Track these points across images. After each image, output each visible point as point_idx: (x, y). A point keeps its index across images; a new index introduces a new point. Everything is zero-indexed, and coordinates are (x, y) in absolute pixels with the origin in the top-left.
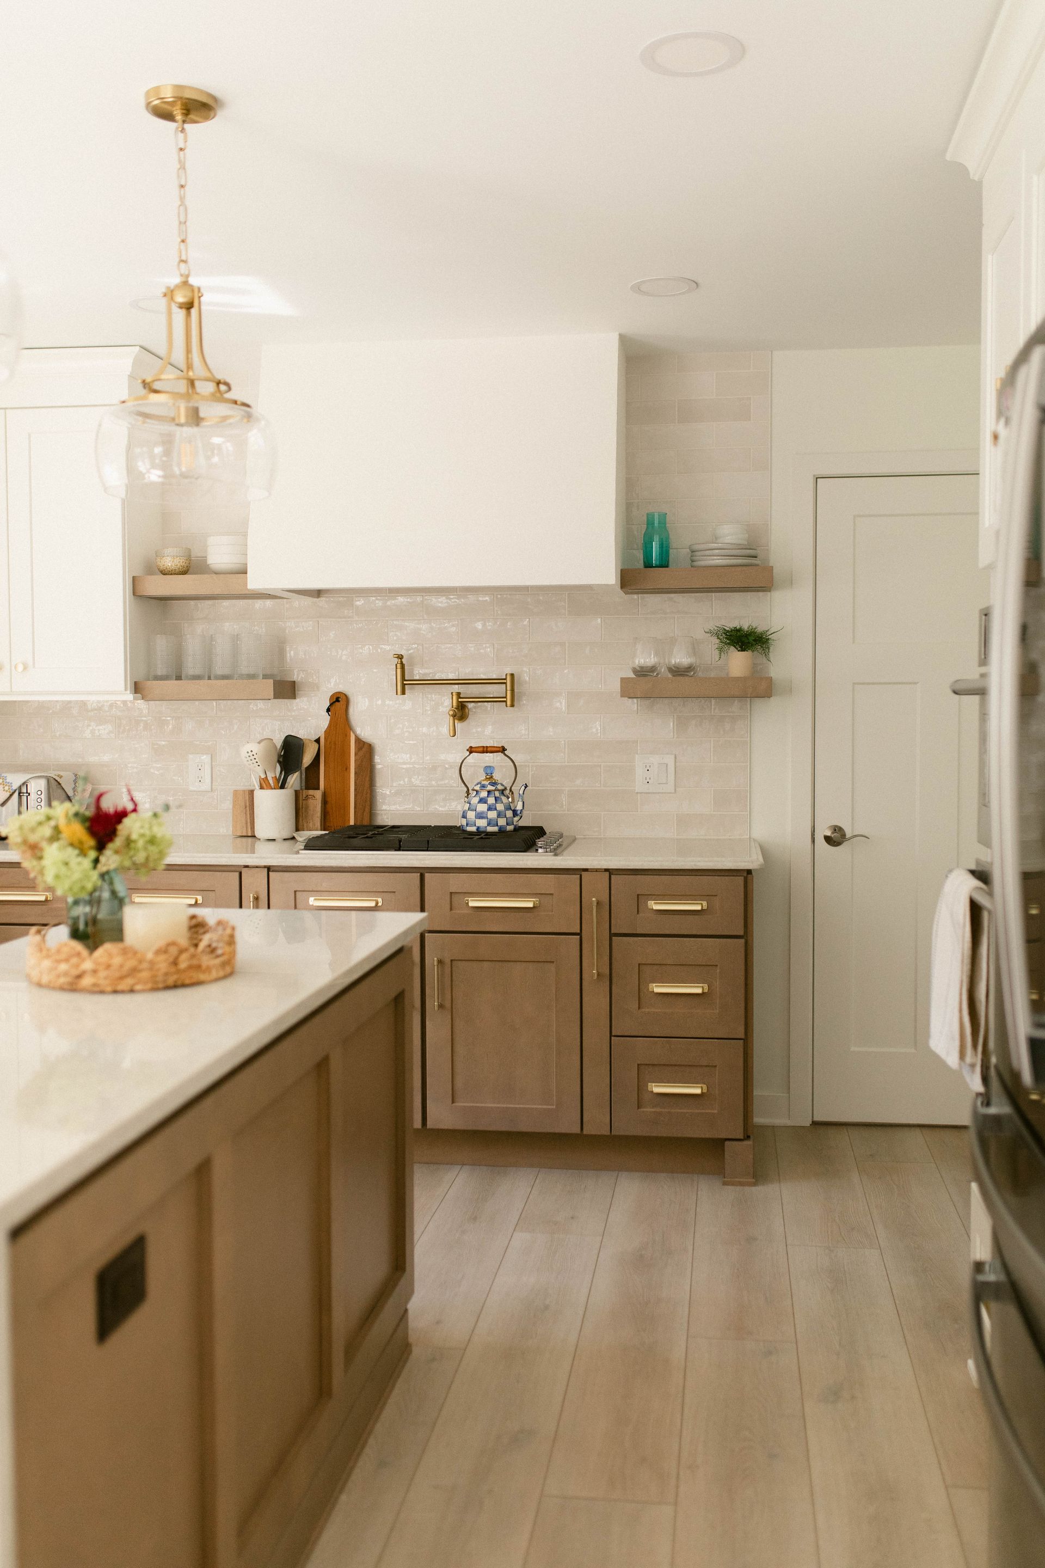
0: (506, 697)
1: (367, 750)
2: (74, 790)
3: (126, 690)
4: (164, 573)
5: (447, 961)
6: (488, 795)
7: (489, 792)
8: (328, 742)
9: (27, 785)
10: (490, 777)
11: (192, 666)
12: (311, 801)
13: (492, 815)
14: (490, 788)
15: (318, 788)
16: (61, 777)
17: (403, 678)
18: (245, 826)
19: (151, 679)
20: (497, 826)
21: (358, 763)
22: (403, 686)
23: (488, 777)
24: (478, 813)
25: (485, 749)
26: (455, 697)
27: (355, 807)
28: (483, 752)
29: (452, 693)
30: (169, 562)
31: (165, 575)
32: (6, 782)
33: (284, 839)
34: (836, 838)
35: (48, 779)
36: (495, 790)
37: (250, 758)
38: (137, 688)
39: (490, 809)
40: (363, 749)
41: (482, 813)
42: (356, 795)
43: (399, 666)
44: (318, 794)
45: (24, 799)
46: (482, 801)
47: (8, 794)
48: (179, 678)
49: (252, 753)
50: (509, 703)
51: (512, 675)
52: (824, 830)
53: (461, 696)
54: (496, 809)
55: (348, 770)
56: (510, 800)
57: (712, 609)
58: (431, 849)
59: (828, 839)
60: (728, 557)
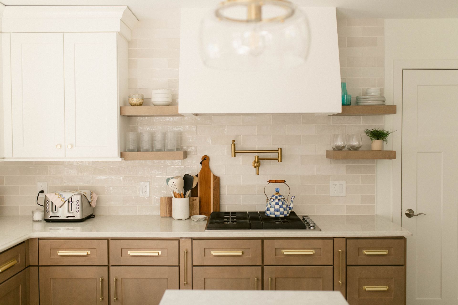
0: (278, 158)
1: (217, 179)
2: (91, 198)
3: (118, 156)
4: (132, 105)
5: (274, 278)
6: (279, 201)
7: (279, 200)
8: (201, 177)
9: (72, 198)
10: (277, 192)
11: (145, 145)
12: (195, 202)
13: (282, 210)
14: (279, 198)
15: (197, 196)
16: (86, 193)
17: (235, 150)
18: (166, 213)
19: (127, 151)
20: (284, 214)
21: (214, 185)
22: (235, 153)
23: (277, 193)
24: (276, 209)
25: (276, 181)
26: (256, 158)
27: (213, 204)
28: (275, 182)
29: (255, 156)
30: (135, 101)
31: (133, 106)
32: (62, 197)
33: (186, 219)
34: (410, 214)
35: (81, 195)
36: (282, 199)
37: (173, 185)
38: (122, 155)
39: (281, 207)
40: (216, 180)
41: (278, 209)
42: (213, 199)
43: (233, 145)
44: (198, 199)
45: (70, 204)
46: (277, 204)
47: (64, 202)
48: (139, 150)
49: (174, 183)
50: (280, 160)
51: (281, 149)
52: (405, 211)
53: (259, 157)
54: (283, 207)
55: (210, 188)
56: (287, 202)
57: (361, 122)
58: (265, 228)
59: (406, 214)
60: (375, 101)
